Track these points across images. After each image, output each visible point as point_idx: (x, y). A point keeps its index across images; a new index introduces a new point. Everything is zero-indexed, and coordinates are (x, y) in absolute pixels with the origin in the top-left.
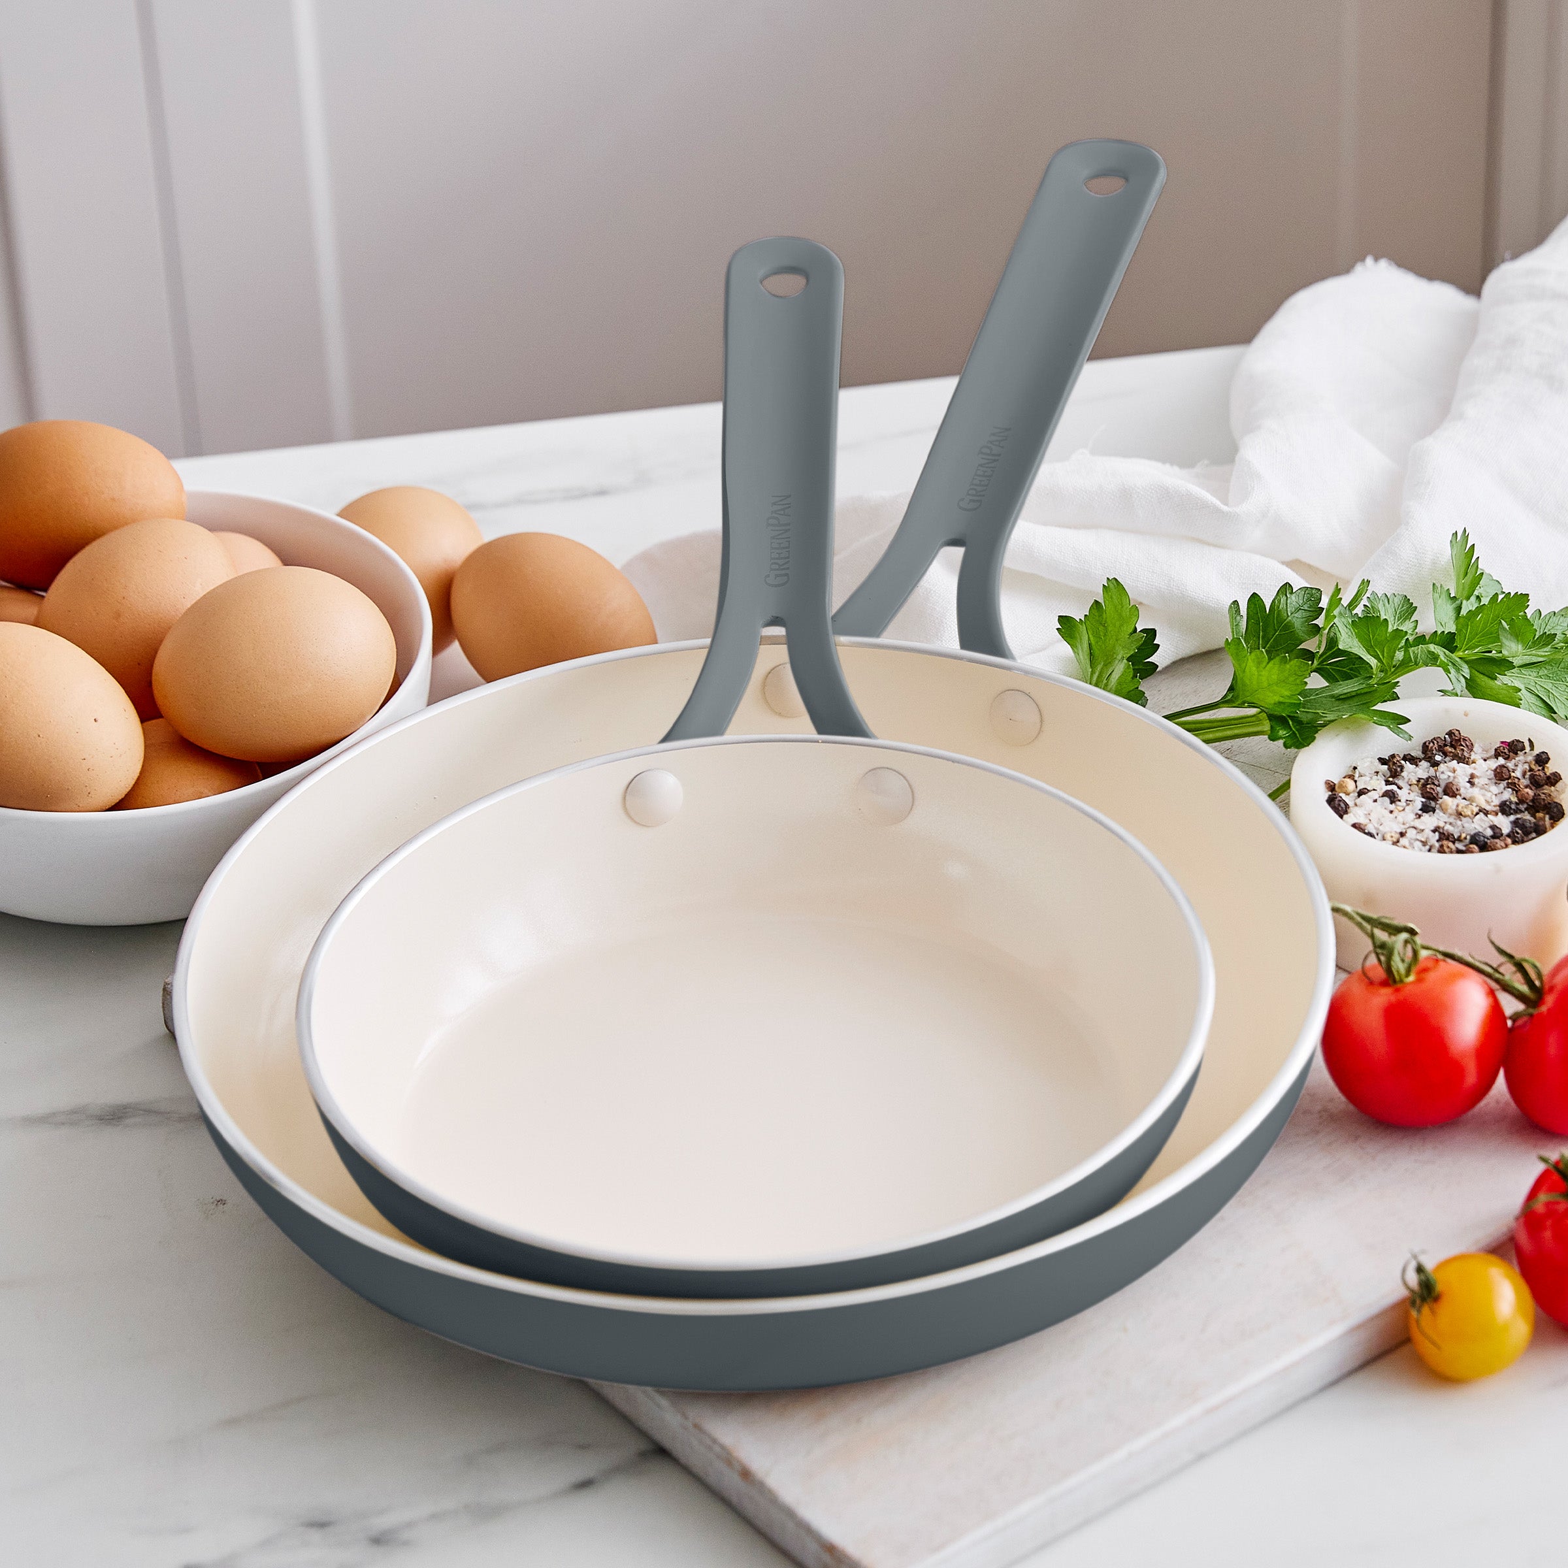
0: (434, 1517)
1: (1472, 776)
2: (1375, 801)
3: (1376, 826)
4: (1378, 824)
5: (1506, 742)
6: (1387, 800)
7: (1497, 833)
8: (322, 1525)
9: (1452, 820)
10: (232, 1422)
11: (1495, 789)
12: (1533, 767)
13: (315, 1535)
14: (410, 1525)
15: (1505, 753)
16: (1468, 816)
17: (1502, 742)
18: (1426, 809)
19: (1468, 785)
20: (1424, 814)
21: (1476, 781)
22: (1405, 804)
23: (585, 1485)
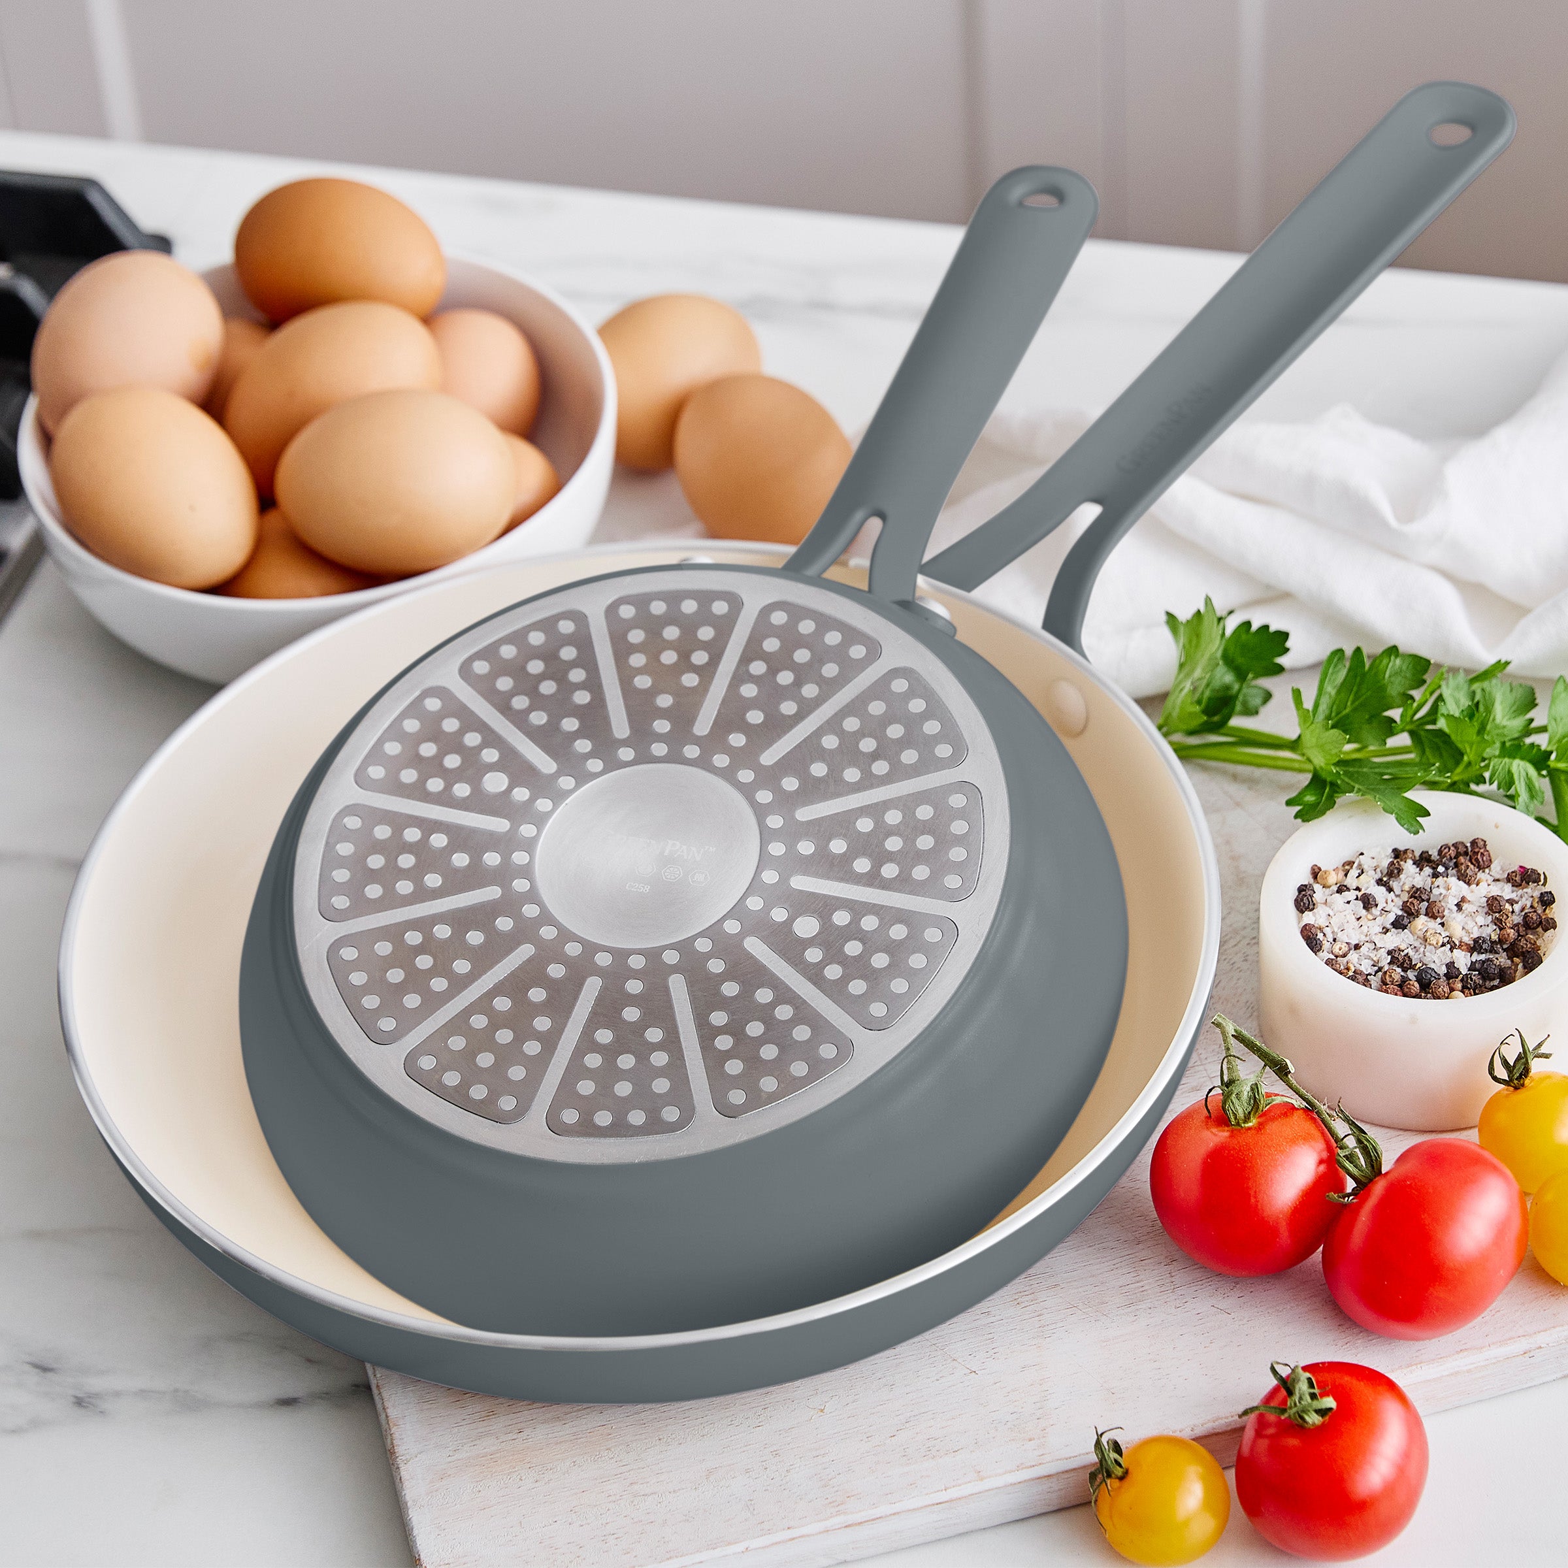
0: (143, 1394)
1: (1463, 899)
2: (1348, 902)
3: (1336, 930)
4: (1339, 928)
5: (1524, 868)
6: (1360, 904)
7: (1452, 972)
8: (45, 1369)
9: (1417, 944)
10: (36, 1235)
11: (1481, 920)
12: (1536, 905)
13: (33, 1377)
14: (117, 1394)
15: (1515, 880)
16: (1433, 945)
17: (1521, 867)
18: (1398, 924)
19: (1455, 908)
20: (1393, 930)
21: (1465, 906)
22: (1379, 913)
23: (287, 1402)
